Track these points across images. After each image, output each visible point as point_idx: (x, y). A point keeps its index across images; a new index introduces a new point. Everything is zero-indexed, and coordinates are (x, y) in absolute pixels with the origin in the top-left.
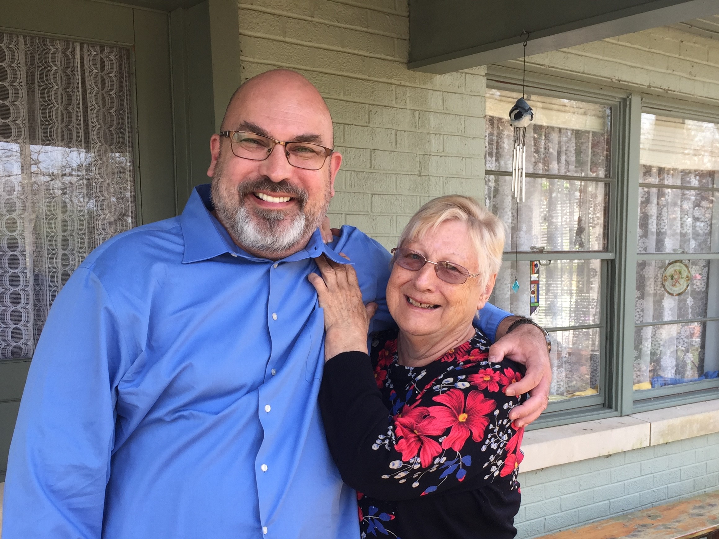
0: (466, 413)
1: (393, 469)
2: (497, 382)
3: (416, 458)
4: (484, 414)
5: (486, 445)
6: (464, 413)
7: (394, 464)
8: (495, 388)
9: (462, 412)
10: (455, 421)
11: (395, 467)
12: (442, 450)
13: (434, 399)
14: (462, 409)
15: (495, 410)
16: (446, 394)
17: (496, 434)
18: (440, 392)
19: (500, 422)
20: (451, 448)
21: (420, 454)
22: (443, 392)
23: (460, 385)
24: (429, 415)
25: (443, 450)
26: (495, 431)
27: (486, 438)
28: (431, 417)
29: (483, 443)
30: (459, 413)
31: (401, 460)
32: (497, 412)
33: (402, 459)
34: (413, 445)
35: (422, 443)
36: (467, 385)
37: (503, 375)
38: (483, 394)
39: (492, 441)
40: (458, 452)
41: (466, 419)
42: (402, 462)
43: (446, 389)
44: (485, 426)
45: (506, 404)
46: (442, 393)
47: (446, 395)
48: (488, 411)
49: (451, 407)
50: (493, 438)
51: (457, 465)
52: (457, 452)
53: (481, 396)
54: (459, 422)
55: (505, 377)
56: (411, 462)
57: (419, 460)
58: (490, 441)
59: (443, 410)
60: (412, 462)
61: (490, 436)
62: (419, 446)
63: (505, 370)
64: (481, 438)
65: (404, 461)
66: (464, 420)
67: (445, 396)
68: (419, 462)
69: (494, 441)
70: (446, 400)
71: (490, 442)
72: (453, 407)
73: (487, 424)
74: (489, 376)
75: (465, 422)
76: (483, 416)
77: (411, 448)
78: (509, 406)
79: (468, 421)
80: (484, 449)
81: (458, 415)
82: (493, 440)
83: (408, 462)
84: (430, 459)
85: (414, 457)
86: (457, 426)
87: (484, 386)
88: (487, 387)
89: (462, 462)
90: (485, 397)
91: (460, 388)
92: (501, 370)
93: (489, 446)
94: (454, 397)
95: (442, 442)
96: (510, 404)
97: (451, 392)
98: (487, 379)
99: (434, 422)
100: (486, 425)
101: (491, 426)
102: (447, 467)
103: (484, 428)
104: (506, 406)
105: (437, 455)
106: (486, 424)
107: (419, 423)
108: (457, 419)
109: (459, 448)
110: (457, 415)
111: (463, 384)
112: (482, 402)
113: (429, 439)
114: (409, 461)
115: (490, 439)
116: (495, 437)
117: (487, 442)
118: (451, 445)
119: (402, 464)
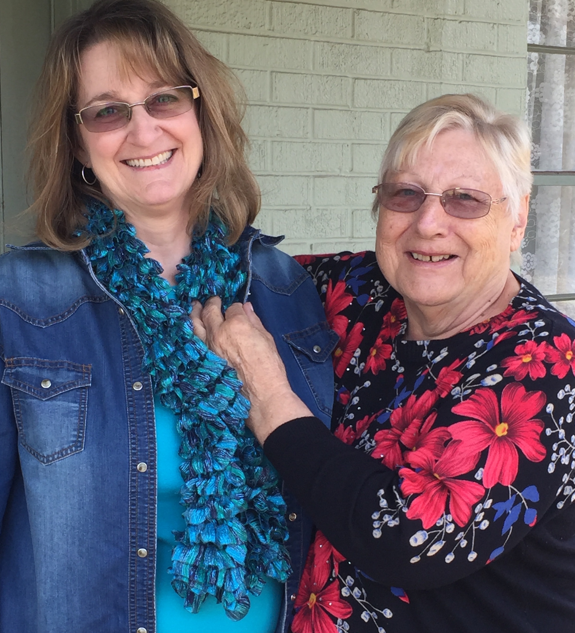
0: (505, 422)
1: (419, 546)
2: (543, 362)
3: (445, 516)
4: (532, 416)
5: (554, 462)
6: (500, 423)
7: (416, 540)
8: (540, 371)
9: (498, 422)
10: (491, 438)
11: (420, 542)
12: (484, 491)
13: (454, 410)
14: (498, 417)
15: (546, 405)
16: (471, 399)
17: (565, 441)
18: (461, 399)
19: (561, 421)
20: (498, 483)
21: (450, 508)
22: (466, 397)
23: (489, 381)
24: (451, 439)
25: (487, 490)
26: (560, 436)
27: (550, 452)
28: (455, 441)
29: (548, 460)
30: (494, 425)
31: (423, 529)
32: (550, 408)
33: (424, 527)
34: (436, 499)
35: (449, 492)
36: (498, 378)
37: (552, 347)
38: (523, 387)
39: (561, 454)
40: (510, 486)
41: (508, 431)
42: (425, 532)
43: (469, 391)
44: (538, 434)
45: (561, 392)
46: (463, 400)
47: (471, 401)
48: (538, 409)
49: (480, 418)
50: (562, 449)
51: (519, 506)
52: (508, 487)
53: (522, 390)
54: (499, 437)
55: (555, 351)
56: (438, 525)
57: (450, 518)
58: (558, 454)
59: (470, 426)
60: (441, 524)
61: (555, 447)
62: (445, 497)
63: (555, 338)
64: (542, 454)
65: (427, 528)
66: (506, 433)
67: (468, 403)
68: (450, 520)
69: (565, 451)
70: (472, 409)
71: (559, 456)
72: (483, 418)
73: (542, 429)
74: (530, 355)
75: (507, 435)
76: (531, 419)
77: (435, 503)
78: (566, 392)
79: (511, 432)
80: (551, 469)
81: (494, 428)
82: (563, 451)
83: (435, 527)
84: (467, 511)
85: (442, 516)
86: (496, 445)
87: (523, 373)
88: (528, 373)
89: (525, 500)
90: (527, 391)
91: (489, 385)
92: (549, 340)
93: (558, 463)
94: (481, 400)
95: (482, 479)
96: (566, 390)
97: (477, 395)
98: (527, 359)
99: (461, 449)
100: (540, 432)
101: (549, 432)
102: (505, 515)
103: (538, 437)
104: (561, 395)
105: (476, 501)
106: (540, 430)
107: (439, 457)
108: (494, 434)
109: (511, 479)
110: (492, 429)
111: (493, 380)
112: (524, 398)
113: (460, 481)
114: (435, 525)
115: (557, 452)
116: (565, 446)
117: (554, 457)
118: (497, 479)
119: (427, 534)
